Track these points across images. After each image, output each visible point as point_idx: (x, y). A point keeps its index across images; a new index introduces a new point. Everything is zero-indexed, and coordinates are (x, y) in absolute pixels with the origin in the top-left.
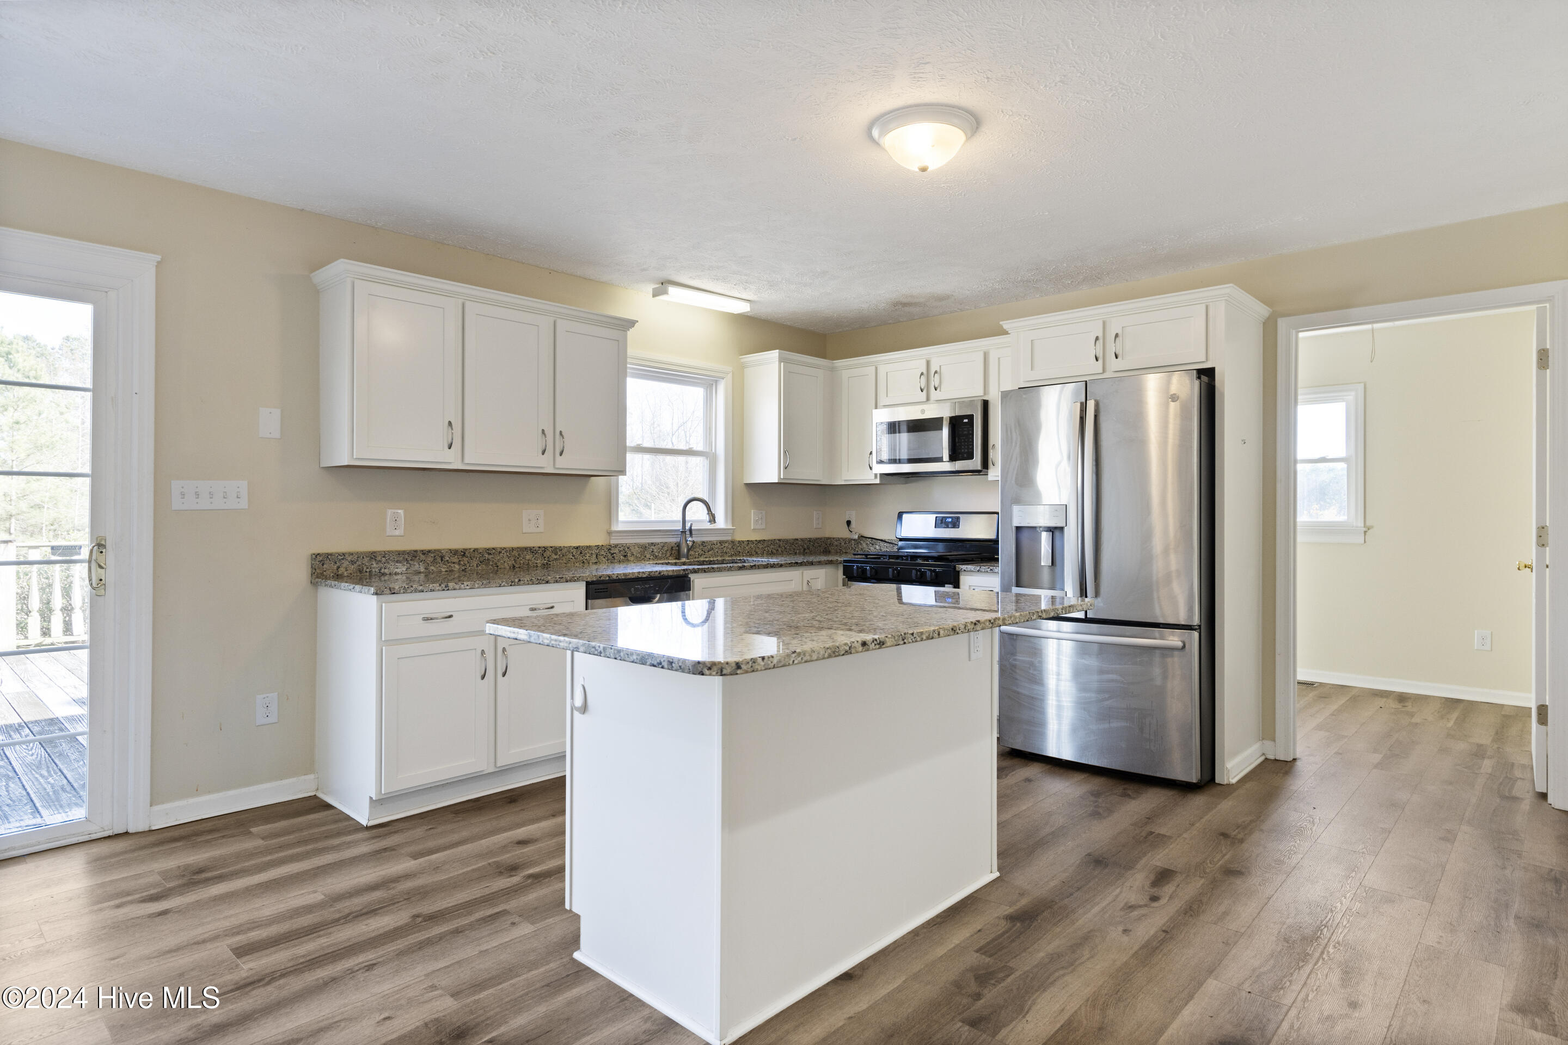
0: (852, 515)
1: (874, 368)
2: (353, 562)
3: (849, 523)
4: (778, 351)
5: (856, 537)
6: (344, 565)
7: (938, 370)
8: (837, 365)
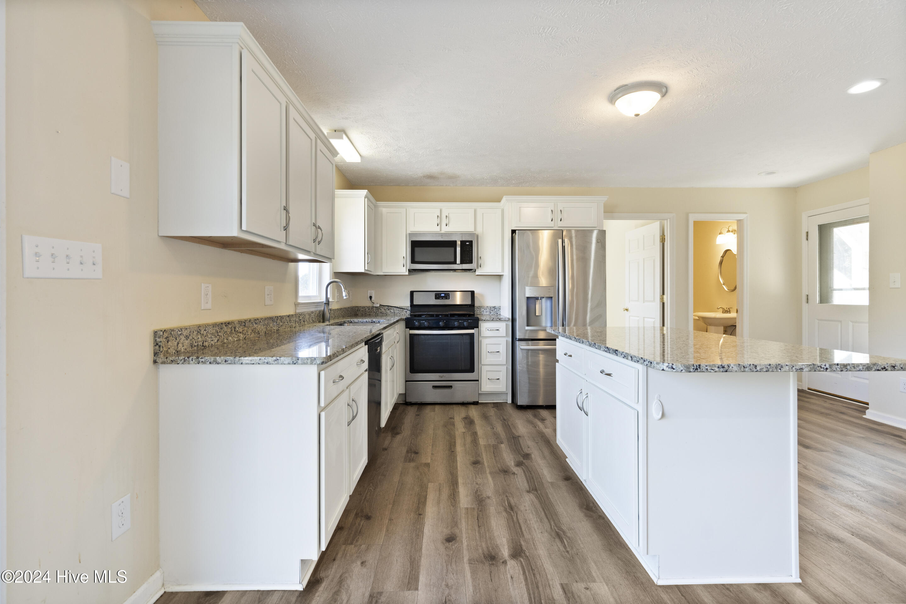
0: (373, 293)
1: (405, 209)
2: (187, 337)
3: (371, 297)
4: (367, 190)
5: (379, 305)
6: (182, 341)
7: (448, 215)
8: (379, 204)
